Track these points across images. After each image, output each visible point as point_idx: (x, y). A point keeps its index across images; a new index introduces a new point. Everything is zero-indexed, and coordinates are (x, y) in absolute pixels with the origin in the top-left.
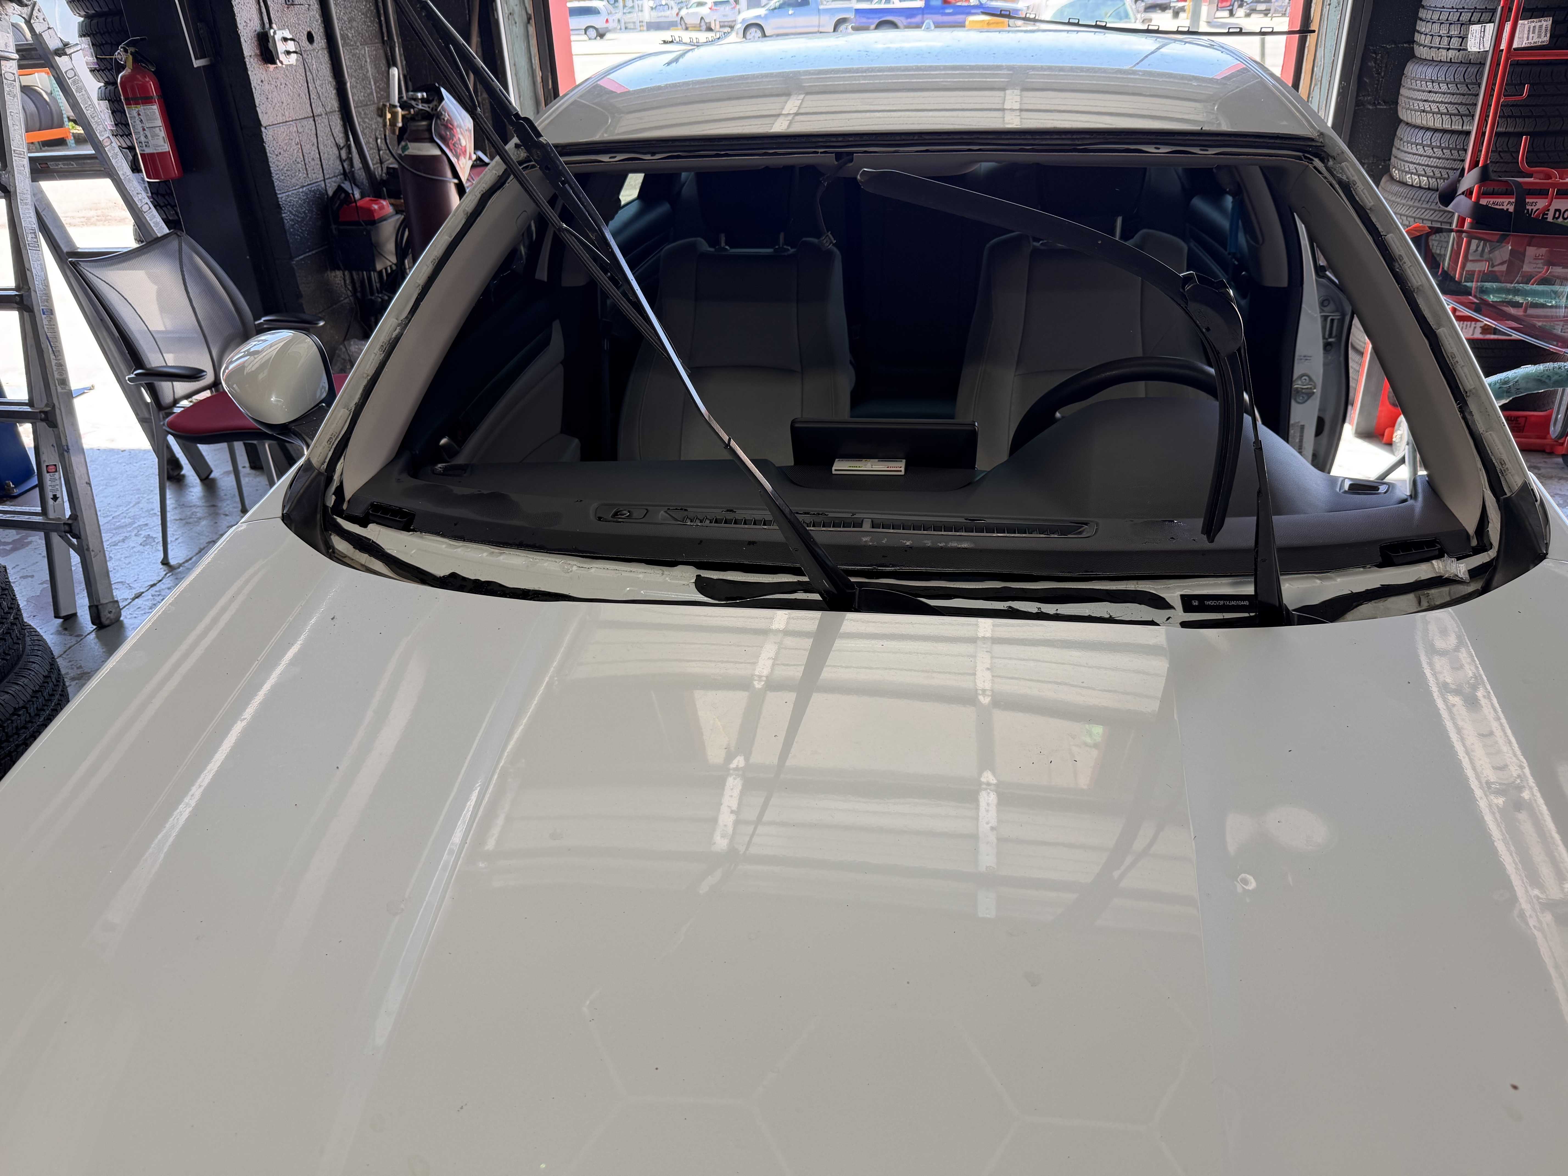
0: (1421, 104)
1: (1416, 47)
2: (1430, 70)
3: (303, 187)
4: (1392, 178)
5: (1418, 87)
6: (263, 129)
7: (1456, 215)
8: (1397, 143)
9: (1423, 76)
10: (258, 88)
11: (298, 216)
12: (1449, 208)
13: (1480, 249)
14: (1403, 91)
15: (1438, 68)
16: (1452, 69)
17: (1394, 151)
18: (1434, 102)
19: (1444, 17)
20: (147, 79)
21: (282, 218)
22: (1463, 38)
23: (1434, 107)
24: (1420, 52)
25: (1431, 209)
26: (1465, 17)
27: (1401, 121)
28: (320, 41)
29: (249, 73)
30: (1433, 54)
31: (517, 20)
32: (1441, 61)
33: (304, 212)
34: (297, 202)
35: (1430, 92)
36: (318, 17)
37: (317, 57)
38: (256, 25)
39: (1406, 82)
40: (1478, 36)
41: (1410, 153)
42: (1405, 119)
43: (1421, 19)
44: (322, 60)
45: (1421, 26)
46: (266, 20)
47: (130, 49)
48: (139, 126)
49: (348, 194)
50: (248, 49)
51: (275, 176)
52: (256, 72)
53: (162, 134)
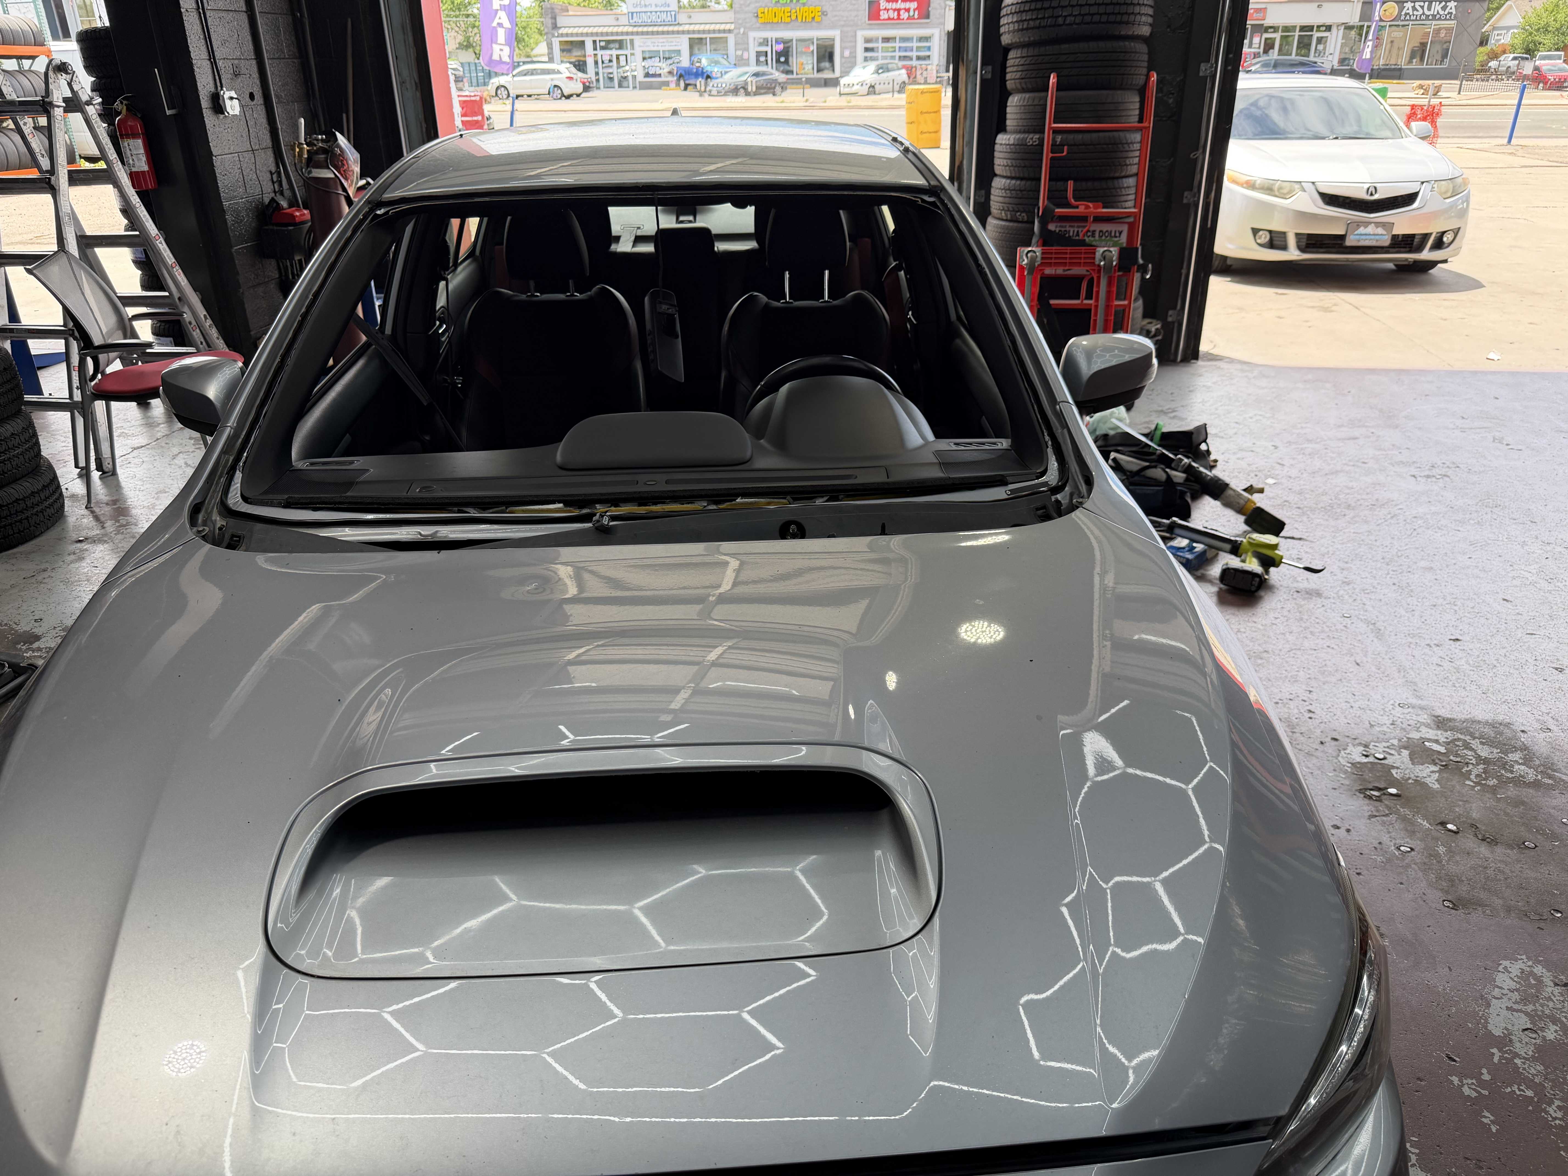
3: (242, 198)
6: (214, 158)
10: (211, 129)
11: (238, 218)
20: (136, 122)
21: (225, 219)
28: (259, 99)
29: (205, 120)
33: (243, 216)
34: (238, 208)
36: (258, 83)
37: (256, 111)
38: (210, 87)
44: (260, 113)
46: (219, 84)
47: (125, 102)
48: (128, 153)
49: (278, 204)
50: (205, 103)
51: (221, 190)
52: (210, 119)
53: (144, 159)
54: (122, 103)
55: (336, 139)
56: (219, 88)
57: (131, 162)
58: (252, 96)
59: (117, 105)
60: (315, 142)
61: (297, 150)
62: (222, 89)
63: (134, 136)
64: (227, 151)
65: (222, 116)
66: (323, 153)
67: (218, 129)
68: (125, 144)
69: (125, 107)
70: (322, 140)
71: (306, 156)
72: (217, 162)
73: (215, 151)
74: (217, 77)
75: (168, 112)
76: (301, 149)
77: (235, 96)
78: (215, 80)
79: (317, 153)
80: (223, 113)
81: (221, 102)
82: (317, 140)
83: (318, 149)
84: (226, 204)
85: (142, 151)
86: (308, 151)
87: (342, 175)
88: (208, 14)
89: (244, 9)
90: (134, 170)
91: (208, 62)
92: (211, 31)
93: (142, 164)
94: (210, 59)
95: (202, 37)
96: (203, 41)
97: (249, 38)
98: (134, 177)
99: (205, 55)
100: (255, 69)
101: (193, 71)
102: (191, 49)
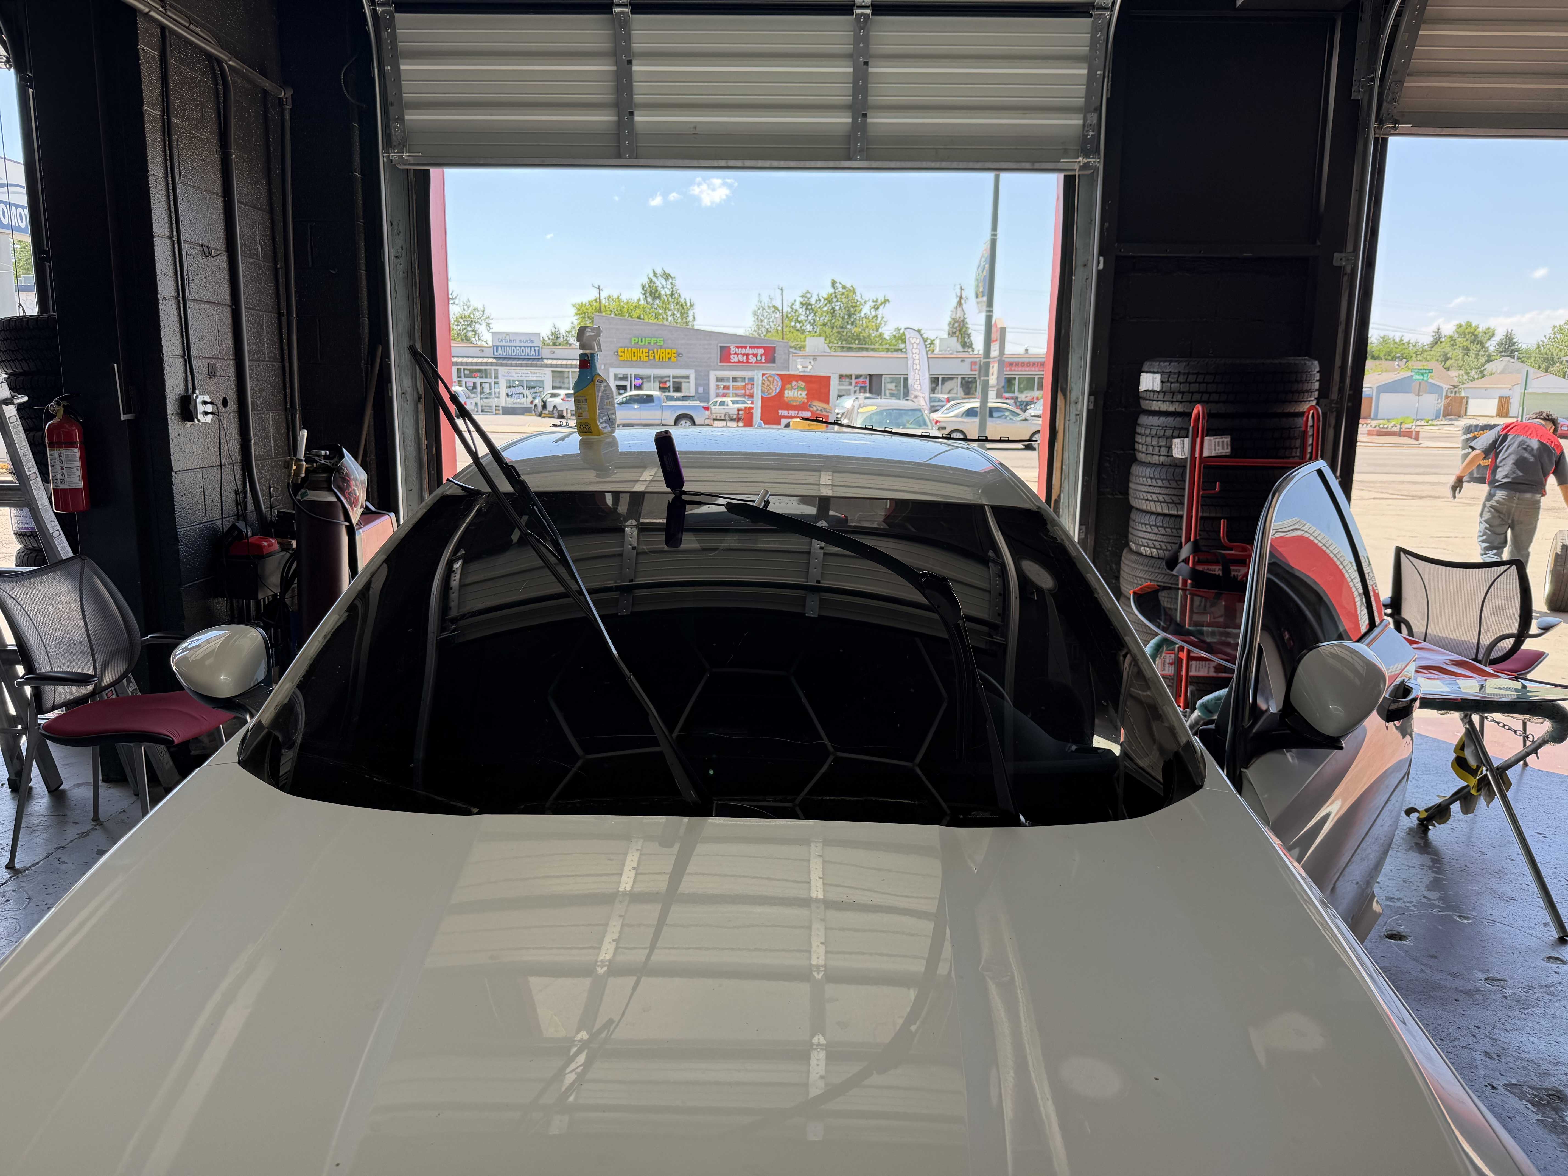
0: (1145, 494)
1: (1137, 453)
2: (1148, 470)
3: (199, 524)
4: (1131, 550)
5: (1141, 482)
6: (173, 474)
7: (1181, 578)
8: (1131, 523)
9: (1144, 475)
10: (175, 439)
11: (192, 549)
12: (1174, 572)
13: (1203, 604)
14: (1131, 485)
15: (1154, 469)
16: (1164, 470)
17: (1130, 529)
18: (1154, 493)
19: (1153, 432)
20: (74, 428)
21: (178, 550)
22: (1170, 448)
23: (1155, 497)
24: (1141, 457)
25: (1162, 574)
26: (1169, 433)
27: (1132, 507)
28: (232, 406)
29: (169, 427)
30: (1149, 459)
31: (408, 398)
32: (1155, 464)
33: (198, 545)
34: (194, 536)
35: (1150, 486)
36: (233, 386)
37: (228, 418)
38: (181, 390)
39: (1133, 478)
40: (1179, 446)
41: (1141, 531)
42: (1135, 505)
43: (1138, 434)
44: (232, 421)
45: (1139, 439)
46: (190, 386)
47: (62, 403)
48: (58, 466)
49: (240, 531)
50: (171, 407)
51: (177, 513)
52: (175, 427)
53: (79, 473)
54: (58, 404)
55: (342, 456)
56: (190, 391)
57: (59, 476)
58: (225, 403)
59: (52, 407)
60: (317, 458)
61: (294, 467)
62: (194, 392)
63: (70, 445)
64: (189, 466)
65: (189, 424)
66: (323, 472)
67: (182, 440)
68: (52, 455)
69: (62, 409)
70: (325, 457)
71: (303, 475)
72: (176, 479)
73: (176, 466)
74: (189, 378)
75: (123, 417)
76: (299, 467)
77: (209, 400)
78: (186, 381)
79: (315, 471)
80: (193, 421)
81: (191, 407)
82: (319, 456)
83: (318, 468)
84: (180, 531)
85: (78, 463)
86: (306, 468)
87: (346, 498)
88: (189, 304)
89: (228, 302)
90: (62, 486)
91: (181, 360)
92: (190, 323)
93: (75, 480)
94: (183, 357)
95: (177, 330)
96: (179, 335)
97: (230, 335)
98: (61, 497)
99: (179, 351)
100: (232, 372)
101: (162, 369)
102: (163, 343)
